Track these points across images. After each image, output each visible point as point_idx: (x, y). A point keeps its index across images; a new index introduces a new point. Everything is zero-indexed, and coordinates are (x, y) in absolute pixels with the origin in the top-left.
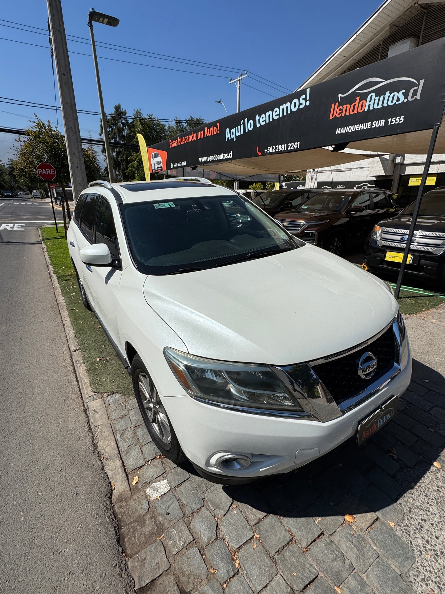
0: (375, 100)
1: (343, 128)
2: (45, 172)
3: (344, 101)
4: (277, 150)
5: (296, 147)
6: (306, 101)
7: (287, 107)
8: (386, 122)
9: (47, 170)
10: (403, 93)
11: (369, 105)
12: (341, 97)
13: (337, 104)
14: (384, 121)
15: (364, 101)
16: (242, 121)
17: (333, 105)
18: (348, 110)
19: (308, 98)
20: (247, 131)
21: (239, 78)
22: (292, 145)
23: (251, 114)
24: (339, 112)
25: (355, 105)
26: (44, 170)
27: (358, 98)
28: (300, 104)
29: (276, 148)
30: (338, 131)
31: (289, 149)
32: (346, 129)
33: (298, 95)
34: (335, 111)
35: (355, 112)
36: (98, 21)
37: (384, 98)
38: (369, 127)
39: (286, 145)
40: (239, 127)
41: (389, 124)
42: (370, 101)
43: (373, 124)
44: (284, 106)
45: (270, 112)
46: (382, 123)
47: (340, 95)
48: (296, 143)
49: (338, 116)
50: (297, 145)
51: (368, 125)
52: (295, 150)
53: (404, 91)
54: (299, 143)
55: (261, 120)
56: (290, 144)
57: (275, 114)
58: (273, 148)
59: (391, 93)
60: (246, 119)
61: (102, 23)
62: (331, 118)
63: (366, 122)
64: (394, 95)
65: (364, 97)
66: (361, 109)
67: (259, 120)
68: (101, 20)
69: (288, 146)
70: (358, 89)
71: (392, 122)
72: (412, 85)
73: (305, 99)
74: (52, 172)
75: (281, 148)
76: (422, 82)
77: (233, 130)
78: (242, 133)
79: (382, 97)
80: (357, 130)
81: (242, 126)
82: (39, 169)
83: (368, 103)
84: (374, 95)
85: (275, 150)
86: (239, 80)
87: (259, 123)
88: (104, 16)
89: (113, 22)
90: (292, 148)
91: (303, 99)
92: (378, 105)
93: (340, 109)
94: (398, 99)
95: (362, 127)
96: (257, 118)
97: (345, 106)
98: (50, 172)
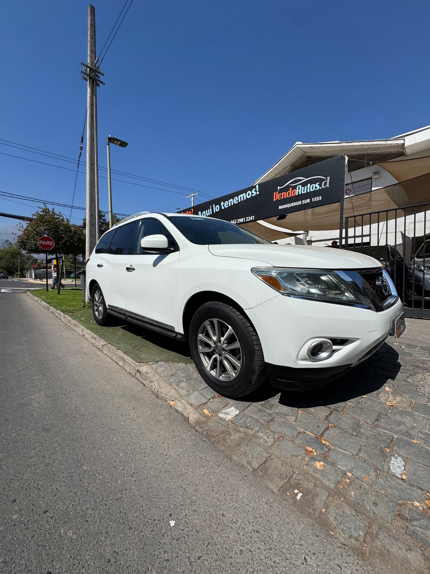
0: (302, 189)
1: (283, 206)
2: (45, 243)
3: (281, 191)
4: (238, 222)
5: (252, 219)
6: (256, 192)
7: (243, 196)
8: (311, 200)
9: (47, 242)
10: (318, 184)
11: (299, 192)
12: (279, 189)
13: (277, 192)
14: (309, 200)
15: (295, 190)
16: (211, 206)
17: (275, 193)
18: (285, 195)
19: (257, 190)
20: (214, 212)
21: (193, 195)
22: (249, 218)
23: (217, 202)
24: (279, 197)
25: (289, 193)
26: (44, 241)
27: (291, 189)
28: (252, 194)
29: (237, 221)
30: (280, 207)
31: (247, 220)
32: (286, 206)
33: (251, 189)
34: (277, 196)
35: (290, 196)
36: (113, 143)
37: (307, 187)
38: (300, 204)
39: (244, 218)
40: (209, 210)
41: (313, 201)
42: (299, 189)
43: (303, 202)
44: (241, 196)
45: (232, 200)
46: (308, 201)
47: (279, 188)
48: (252, 217)
49: (279, 199)
50: (253, 218)
51: (300, 203)
52: (251, 221)
53: (319, 183)
54: (254, 216)
55: (225, 205)
56: (247, 218)
57: (235, 200)
58: (235, 221)
59: (311, 185)
60: (214, 205)
61: (116, 144)
62: (274, 200)
63: (298, 201)
64: (313, 186)
65: (294, 188)
66: (294, 194)
67: (224, 205)
68: (116, 142)
69: (246, 219)
70: (290, 184)
71: (314, 200)
72: (323, 180)
73: (256, 191)
74: (51, 243)
75: (241, 220)
76: (328, 178)
77: (204, 212)
78: (211, 213)
79: (306, 187)
80: (293, 206)
81: (211, 209)
82: (40, 241)
83: (297, 191)
84: (300, 186)
85: (237, 222)
86: (193, 196)
87: (224, 206)
88: (118, 140)
89: (123, 144)
90: (249, 220)
91: (254, 191)
92: (304, 192)
93: (280, 195)
94: (316, 188)
95: (296, 204)
96: (222, 203)
97: (283, 194)
98: (50, 243)
